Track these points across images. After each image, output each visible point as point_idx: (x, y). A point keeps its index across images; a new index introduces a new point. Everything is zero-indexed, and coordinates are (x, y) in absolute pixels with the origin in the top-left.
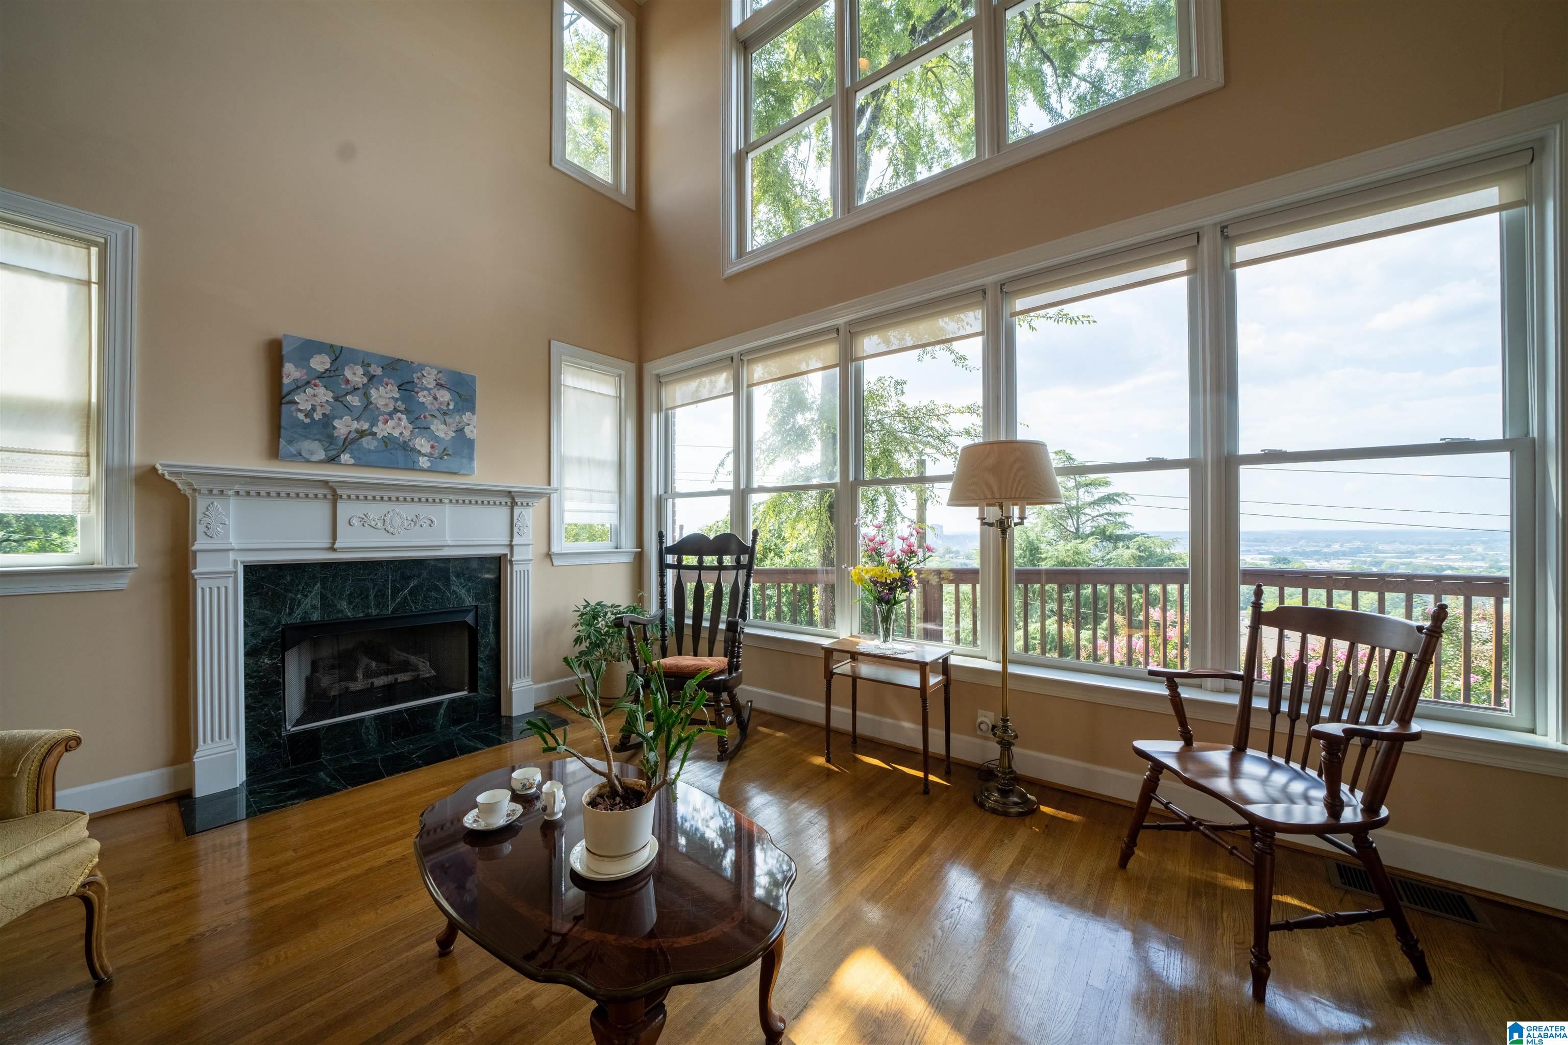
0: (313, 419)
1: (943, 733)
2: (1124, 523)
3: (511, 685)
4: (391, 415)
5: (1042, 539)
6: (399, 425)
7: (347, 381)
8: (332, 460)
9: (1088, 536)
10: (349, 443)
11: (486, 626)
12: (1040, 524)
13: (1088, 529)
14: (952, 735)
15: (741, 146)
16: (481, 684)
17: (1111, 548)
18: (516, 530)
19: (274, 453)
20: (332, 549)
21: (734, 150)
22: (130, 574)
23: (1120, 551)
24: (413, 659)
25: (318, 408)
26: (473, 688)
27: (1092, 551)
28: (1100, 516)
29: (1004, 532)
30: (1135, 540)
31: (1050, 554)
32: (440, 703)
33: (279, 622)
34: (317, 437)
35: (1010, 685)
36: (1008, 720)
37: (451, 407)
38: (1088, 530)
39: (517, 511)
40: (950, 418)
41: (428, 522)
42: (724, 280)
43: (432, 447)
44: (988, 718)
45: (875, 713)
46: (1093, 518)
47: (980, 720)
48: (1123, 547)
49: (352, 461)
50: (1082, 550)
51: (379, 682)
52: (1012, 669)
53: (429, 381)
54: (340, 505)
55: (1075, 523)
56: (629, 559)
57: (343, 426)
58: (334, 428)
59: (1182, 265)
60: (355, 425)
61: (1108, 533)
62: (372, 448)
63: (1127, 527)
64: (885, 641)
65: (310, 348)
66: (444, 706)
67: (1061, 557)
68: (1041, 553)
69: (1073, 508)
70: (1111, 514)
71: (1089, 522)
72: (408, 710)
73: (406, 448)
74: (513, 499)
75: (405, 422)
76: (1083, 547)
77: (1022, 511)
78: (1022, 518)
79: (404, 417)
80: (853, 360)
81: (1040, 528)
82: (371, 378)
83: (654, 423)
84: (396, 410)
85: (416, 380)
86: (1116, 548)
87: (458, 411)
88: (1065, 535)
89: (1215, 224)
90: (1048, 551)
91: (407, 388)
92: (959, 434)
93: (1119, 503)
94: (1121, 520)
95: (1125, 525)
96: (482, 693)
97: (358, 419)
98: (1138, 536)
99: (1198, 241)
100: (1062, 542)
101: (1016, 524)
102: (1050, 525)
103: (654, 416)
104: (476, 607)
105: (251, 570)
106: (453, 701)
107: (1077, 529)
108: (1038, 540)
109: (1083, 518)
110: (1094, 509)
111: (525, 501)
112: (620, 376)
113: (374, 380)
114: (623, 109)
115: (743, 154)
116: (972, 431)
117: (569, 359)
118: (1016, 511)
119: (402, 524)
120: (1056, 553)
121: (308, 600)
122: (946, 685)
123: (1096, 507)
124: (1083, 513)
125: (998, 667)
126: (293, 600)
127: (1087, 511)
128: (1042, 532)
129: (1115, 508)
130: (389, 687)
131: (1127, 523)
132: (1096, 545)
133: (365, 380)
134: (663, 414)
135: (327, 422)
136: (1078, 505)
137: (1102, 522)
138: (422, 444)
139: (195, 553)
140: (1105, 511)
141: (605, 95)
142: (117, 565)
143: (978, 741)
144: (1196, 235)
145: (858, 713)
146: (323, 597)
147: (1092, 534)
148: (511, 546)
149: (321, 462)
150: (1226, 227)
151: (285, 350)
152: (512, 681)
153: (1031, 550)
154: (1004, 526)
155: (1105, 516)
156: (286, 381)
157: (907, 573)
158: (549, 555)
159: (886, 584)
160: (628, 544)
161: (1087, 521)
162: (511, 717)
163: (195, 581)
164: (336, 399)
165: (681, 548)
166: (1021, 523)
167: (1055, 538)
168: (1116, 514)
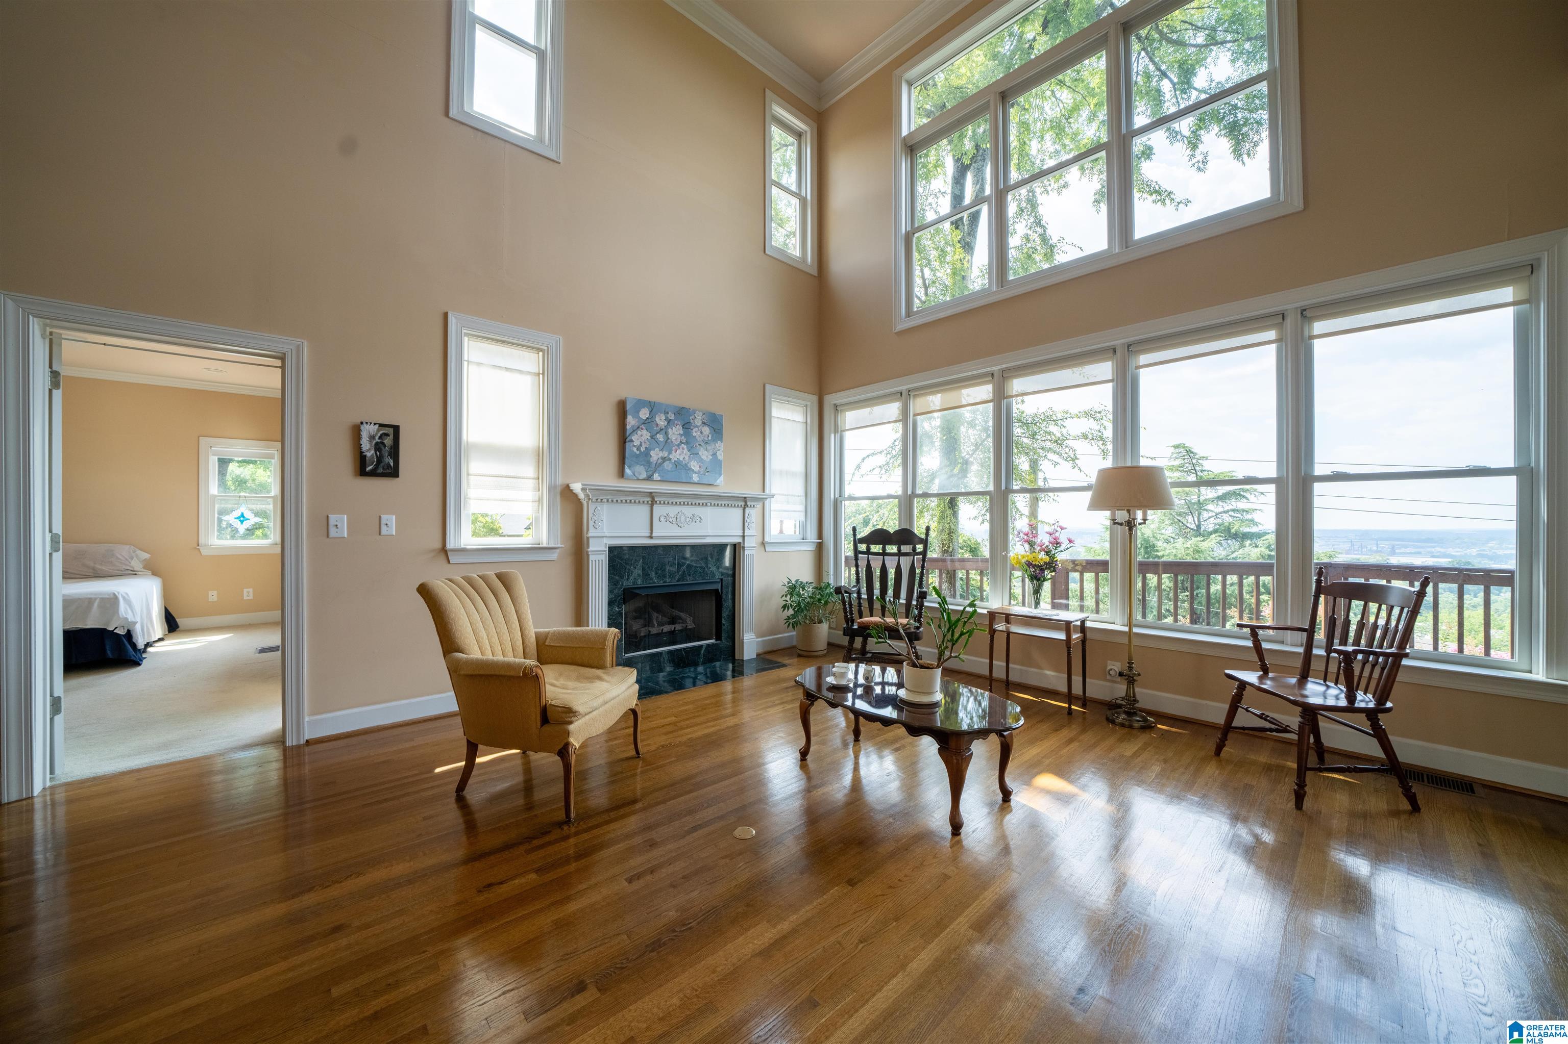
0: (640, 451)
1: (1081, 679)
2: (1252, 520)
3: (743, 637)
4: (678, 445)
5: (1158, 536)
6: (683, 452)
7: (657, 425)
8: (649, 478)
9: (1211, 533)
10: (658, 466)
11: (727, 594)
12: (1157, 520)
13: (1210, 526)
14: (1088, 680)
15: (909, 229)
16: (724, 635)
17: (1237, 547)
18: (746, 524)
19: (621, 474)
20: (651, 537)
21: (904, 231)
22: (558, 551)
23: (1246, 550)
24: (682, 615)
25: (643, 443)
26: (718, 638)
27: (1215, 549)
28: (1224, 512)
29: (1131, 529)
30: (1263, 538)
31: (1167, 551)
32: (701, 646)
33: (622, 585)
34: (643, 463)
35: (1135, 642)
36: (1133, 663)
37: (710, 438)
38: (1211, 528)
39: (747, 510)
40: (1067, 423)
41: (699, 519)
42: (896, 333)
43: (700, 467)
44: (1116, 666)
45: (1023, 665)
46: (1217, 514)
47: (1109, 668)
48: (1250, 545)
49: (659, 478)
50: (1203, 548)
51: (667, 628)
52: (1135, 630)
53: (698, 422)
54: (655, 507)
55: (1196, 520)
56: (812, 547)
57: (656, 455)
58: (651, 456)
59: (1272, 334)
60: (661, 454)
61: (1233, 531)
62: (669, 469)
63: (1256, 524)
64: (1036, 607)
65: (641, 404)
66: (704, 649)
67: (1180, 556)
68: (1157, 551)
69: (1194, 504)
70: (1237, 510)
71: (1212, 519)
72: (685, 649)
73: (687, 469)
74: (746, 502)
75: (686, 451)
76: (1205, 545)
77: (1145, 514)
78: (1145, 520)
79: (685, 447)
80: (1004, 398)
81: (1157, 525)
82: (669, 421)
83: (831, 441)
84: (681, 443)
85: (692, 421)
86: (1242, 546)
87: (714, 441)
88: (1184, 532)
89: (1297, 308)
90: (1165, 549)
91: (687, 426)
92: (1076, 438)
93: (1247, 499)
94: (1249, 517)
95: (1253, 522)
96: (724, 643)
97: (662, 450)
98: (1269, 533)
99: (1283, 319)
100: (1181, 540)
101: (1140, 524)
102: (1168, 522)
103: (833, 436)
104: (722, 579)
105: (612, 549)
106: (708, 645)
107: (1199, 527)
108: (1154, 537)
109: (1205, 515)
110: (1217, 505)
111: (752, 504)
112: (806, 406)
113: (671, 423)
114: (809, 197)
115: (911, 234)
116: (1089, 435)
117: (776, 397)
118: (1139, 515)
119: (686, 521)
120: (1174, 551)
121: (636, 570)
122: (1084, 641)
123: (1220, 503)
124: (1205, 510)
125: (1126, 629)
126: (629, 570)
127: (1210, 507)
128: (1159, 529)
129: (1241, 505)
130: (672, 633)
131: (1256, 520)
132: (1220, 543)
133: (666, 423)
134: (839, 435)
135: (647, 454)
136: (1199, 501)
137: (1227, 519)
138: (694, 465)
139: (588, 538)
140: (1230, 507)
141: (794, 188)
142: (553, 546)
143: (1108, 684)
144: (1281, 316)
145: (1011, 665)
146: (643, 569)
147: (1215, 531)
148: (744, 537)
149: (644, 479)
150: (1305, 310)
151: (628, 407)
152: (743, 634)
153: (1146, 548)
154: (1130, 525)
155: (1230, 513)
156: (628, 427)
157: (1054, 558)
158: (763, 544)
159: (1038, 566)
160: (812, 536)
161: (1210, 518)
162: (743, 660)
163: (588, 555)
164: (652, 437)
165: (869, 539)
166: (1144, 523)
167: (1173, 535)
168: (1243, 511)
